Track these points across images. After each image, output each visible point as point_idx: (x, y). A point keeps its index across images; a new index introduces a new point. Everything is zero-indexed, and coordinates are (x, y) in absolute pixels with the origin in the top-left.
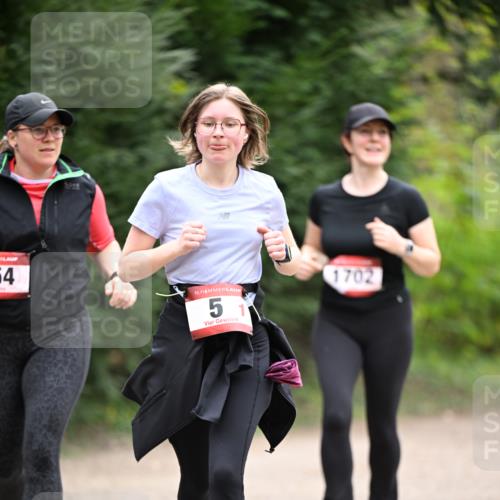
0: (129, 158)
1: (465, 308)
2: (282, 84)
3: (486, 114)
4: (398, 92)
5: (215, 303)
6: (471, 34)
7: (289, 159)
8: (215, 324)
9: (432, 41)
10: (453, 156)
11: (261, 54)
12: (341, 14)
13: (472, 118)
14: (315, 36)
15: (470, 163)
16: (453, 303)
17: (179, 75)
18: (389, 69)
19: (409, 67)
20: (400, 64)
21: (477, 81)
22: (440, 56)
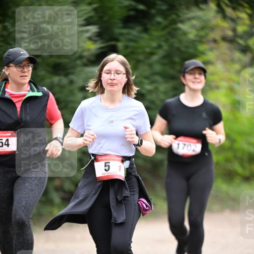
0: (65, 81)
1: (235, 157)
2: (142, 43)
3: (246, 58)
4: (201, 48)
5: (107, 164)
6: (238, 18)
7: (146, 81)
8: (106, 175)
9: (218, 21)
10: (230, 80)
11: (132, 28)
12: (172, 8)
13: (239, 61)
14: (159, 19)
15: (239, 84)
16: (230, 155)
17: (90, 39)
18: (197, 36)
19: (207, 35)
20: (202, 33)
21: (241, 42)
22: (223, 29)
